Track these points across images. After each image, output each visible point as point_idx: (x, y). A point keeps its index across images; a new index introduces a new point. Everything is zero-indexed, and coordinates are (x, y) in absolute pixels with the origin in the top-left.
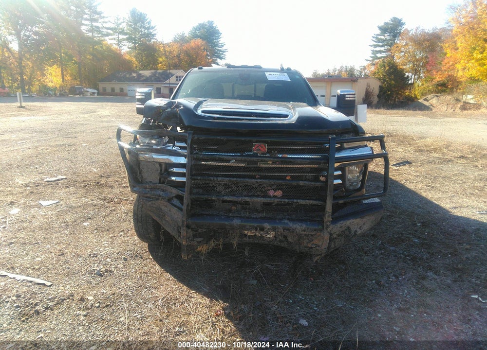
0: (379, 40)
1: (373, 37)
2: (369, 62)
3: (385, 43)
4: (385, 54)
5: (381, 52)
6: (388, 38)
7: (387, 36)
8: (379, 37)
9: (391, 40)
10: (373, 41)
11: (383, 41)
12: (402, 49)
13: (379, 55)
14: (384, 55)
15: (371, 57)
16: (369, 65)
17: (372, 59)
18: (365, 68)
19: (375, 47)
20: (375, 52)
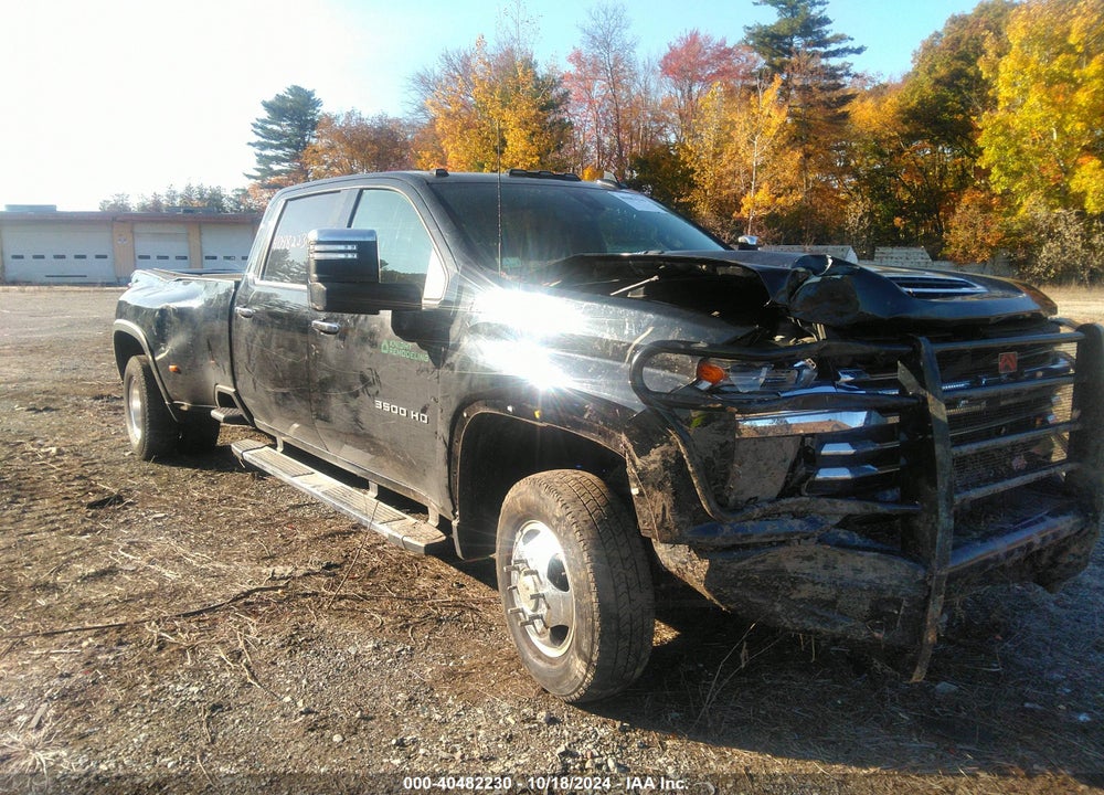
0: (269, 134)
1: (255, 125)
2: (253, 181)
3: (284, 141)
4: (287, 164)
5: (278, 160)
6: (289, 130)
7: (285, 127)
8: (269, 127)
9: (296, 136)
10: (257, 134)
11: (279, 136)
12: (325, 157)
13: (276, 167)
14: (285, 166)
15: (258, 170)
16: (254, 187)
17: (259, 174)
18: (246, 193)
19: (262, 149)
20: (263, 160)
